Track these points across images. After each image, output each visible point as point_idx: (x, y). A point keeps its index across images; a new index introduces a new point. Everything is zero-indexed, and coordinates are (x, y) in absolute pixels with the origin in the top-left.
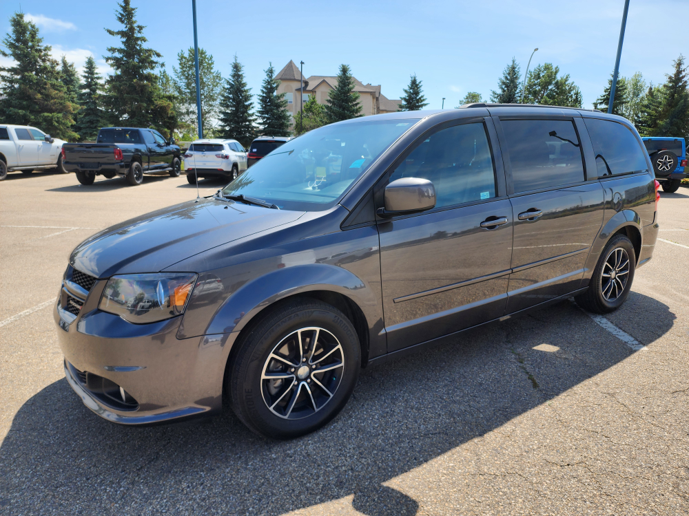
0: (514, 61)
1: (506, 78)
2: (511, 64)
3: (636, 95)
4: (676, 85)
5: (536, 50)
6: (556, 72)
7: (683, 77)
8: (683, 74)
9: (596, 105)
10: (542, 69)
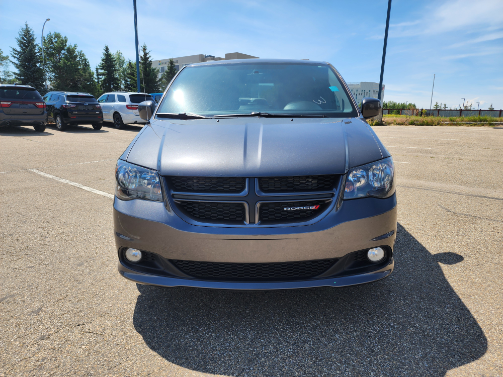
0: (27, 26)
1: (23, 38)
2: (25, 27)
3: (121, 65)
4: (146, 62)
5: (48, 20)
6: (66, 41)
7: (149, 58)
8: (148, 56)
9: (97, 69)
10: (53, 36)
